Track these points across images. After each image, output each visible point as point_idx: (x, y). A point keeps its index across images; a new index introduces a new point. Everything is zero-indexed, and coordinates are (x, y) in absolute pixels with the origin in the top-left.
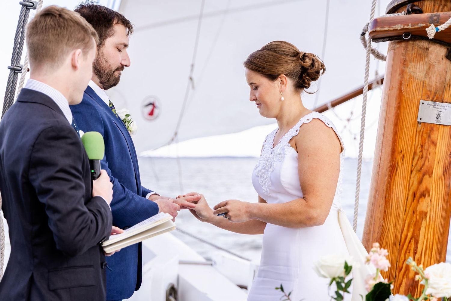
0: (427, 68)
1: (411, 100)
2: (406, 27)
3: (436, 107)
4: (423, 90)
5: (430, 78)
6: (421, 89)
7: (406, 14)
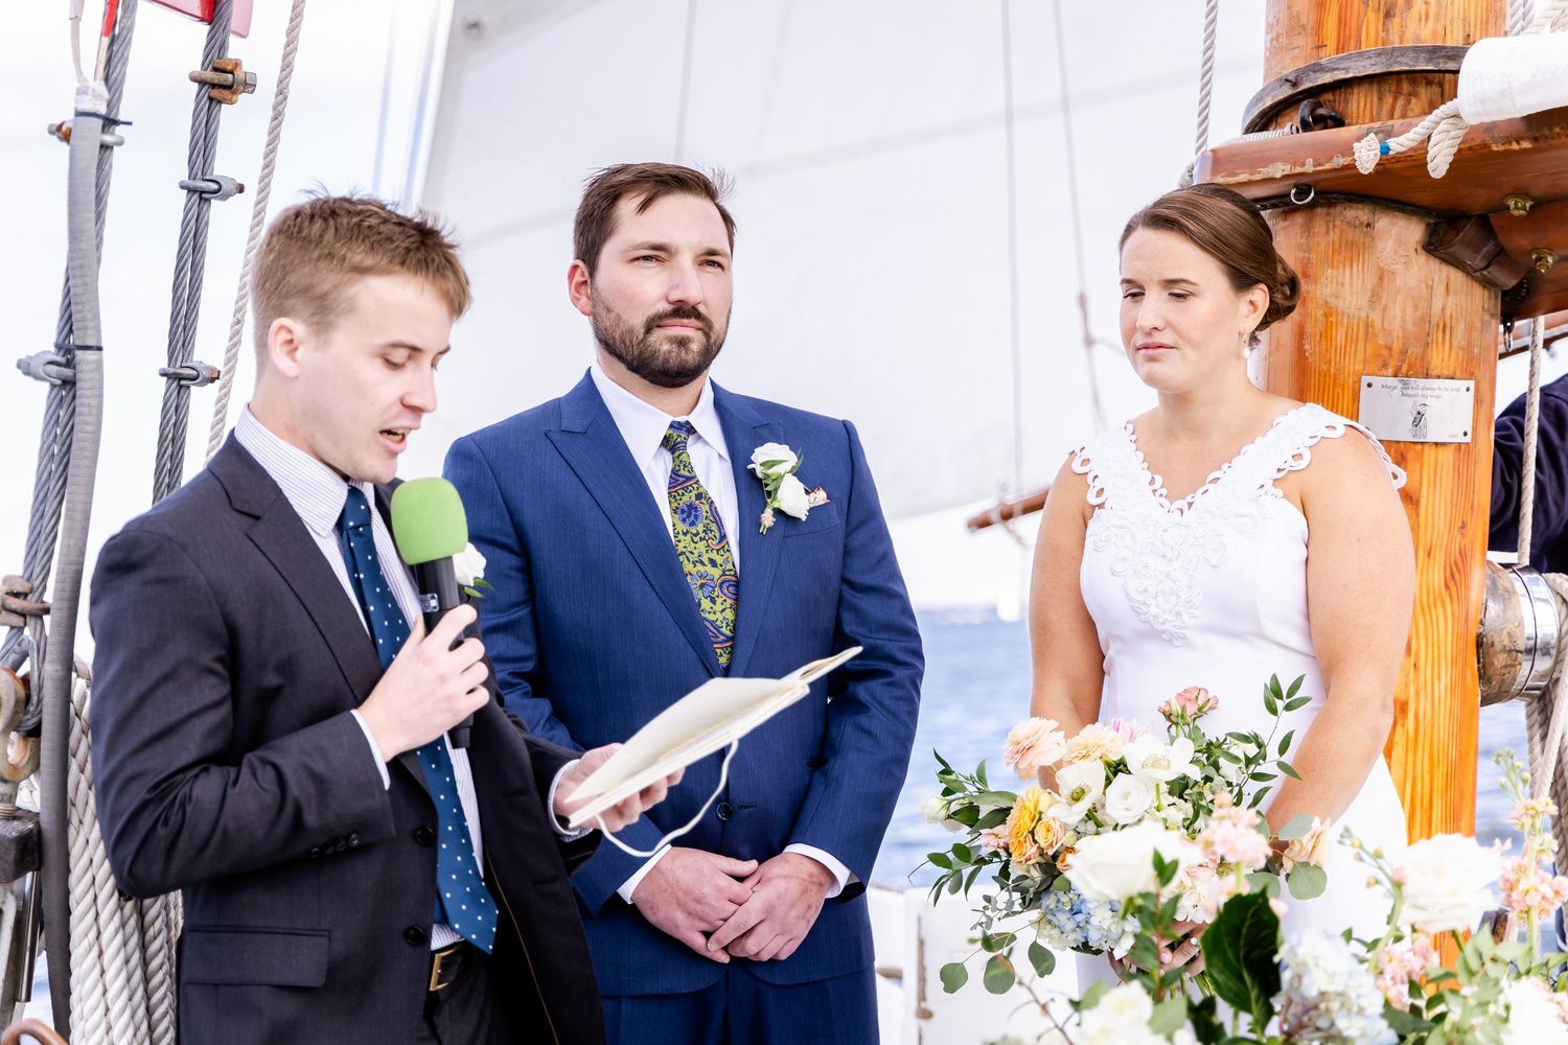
0: (1375, 280)
1: (1335, 379)
2: (1299, 170)
3: (1409, 392)
4: (1368, 347)
5: (1385, 309)
6: (1361, 344)
7: (1298, 131)
